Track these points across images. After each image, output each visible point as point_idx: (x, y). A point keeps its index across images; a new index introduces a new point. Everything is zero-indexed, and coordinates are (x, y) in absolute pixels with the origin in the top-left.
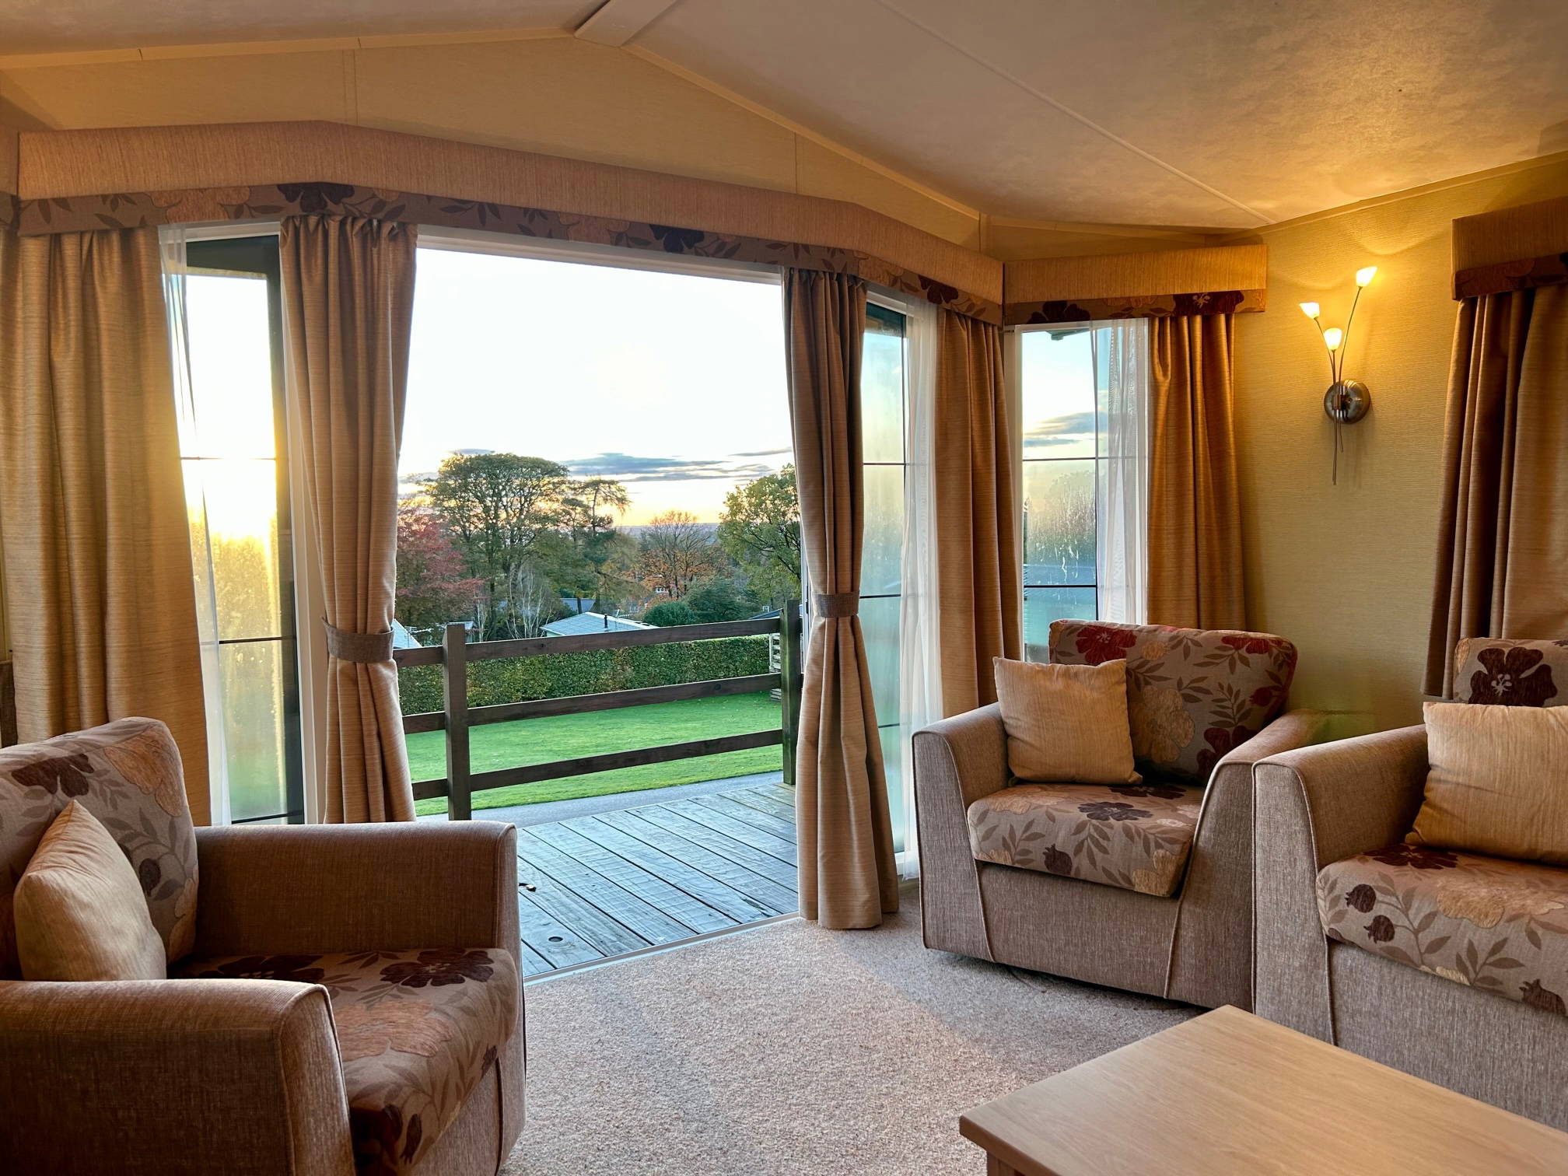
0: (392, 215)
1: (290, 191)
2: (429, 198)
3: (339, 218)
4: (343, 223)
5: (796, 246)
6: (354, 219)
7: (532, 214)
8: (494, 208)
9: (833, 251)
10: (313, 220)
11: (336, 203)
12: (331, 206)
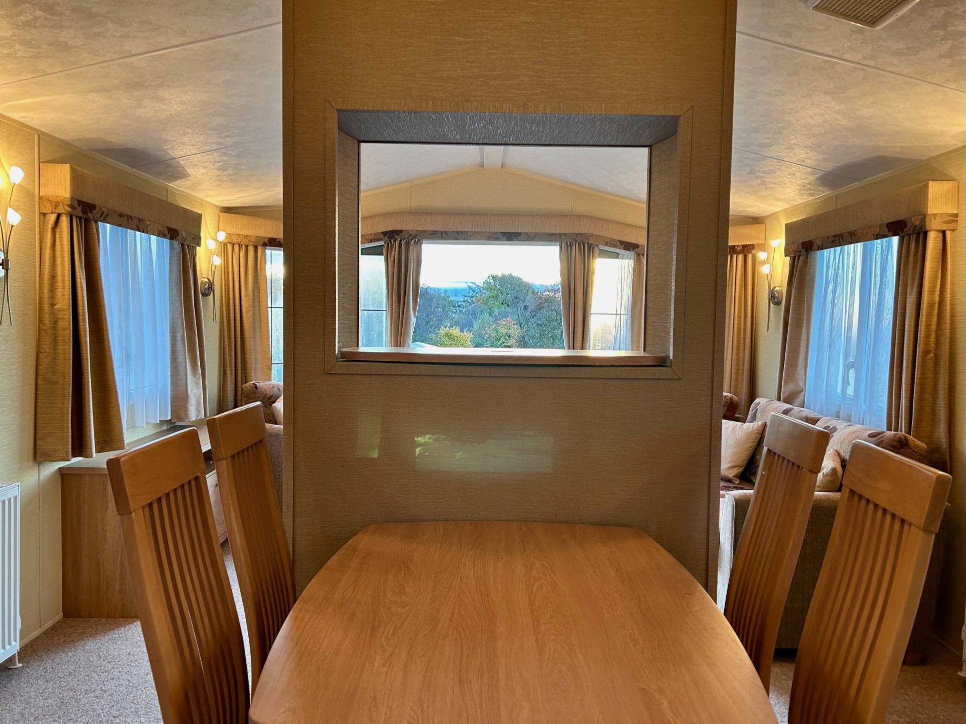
0: (415, 237)
1: (385, 233)
2: (425, 231)
3: (399, 240)
4: (401, 241)
5: (560, 234)
6: (404, 240)
7: (458, 233)
8: (446, 232)
9: (577, 235)
10: (392, 241)
11: (397, 235)
12: (396, 237)
